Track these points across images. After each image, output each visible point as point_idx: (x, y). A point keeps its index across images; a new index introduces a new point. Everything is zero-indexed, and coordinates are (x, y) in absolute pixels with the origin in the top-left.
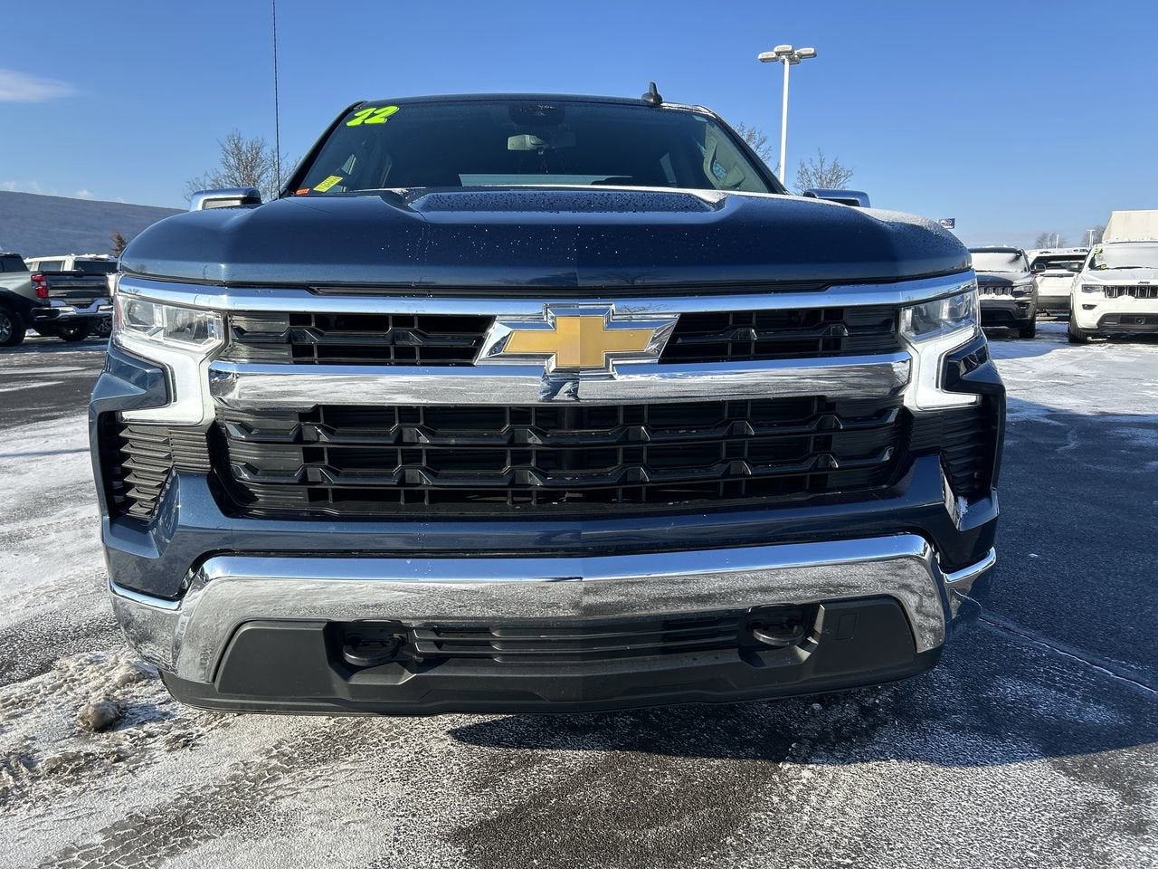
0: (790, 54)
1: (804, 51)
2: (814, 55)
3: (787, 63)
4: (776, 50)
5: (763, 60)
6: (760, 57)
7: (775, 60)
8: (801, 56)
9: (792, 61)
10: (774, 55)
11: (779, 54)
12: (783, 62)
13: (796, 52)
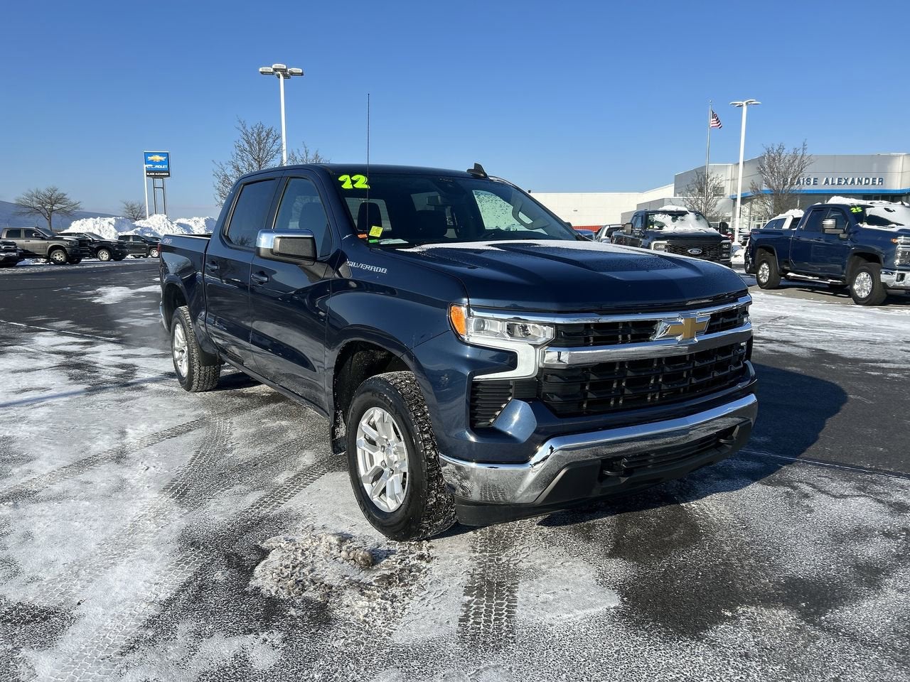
0: (284, 71)
1: (294, 70)
2: (302, 74)
3: (282, 77)
4: (274, 66)
5: (262, 73)
6: (261, 70)
7: (273, 73)
8: (292, 74)
9: (286, 76)
10: (272, 70)
11: (275, 70)
12: (279, 77)
13: (288, 70)
